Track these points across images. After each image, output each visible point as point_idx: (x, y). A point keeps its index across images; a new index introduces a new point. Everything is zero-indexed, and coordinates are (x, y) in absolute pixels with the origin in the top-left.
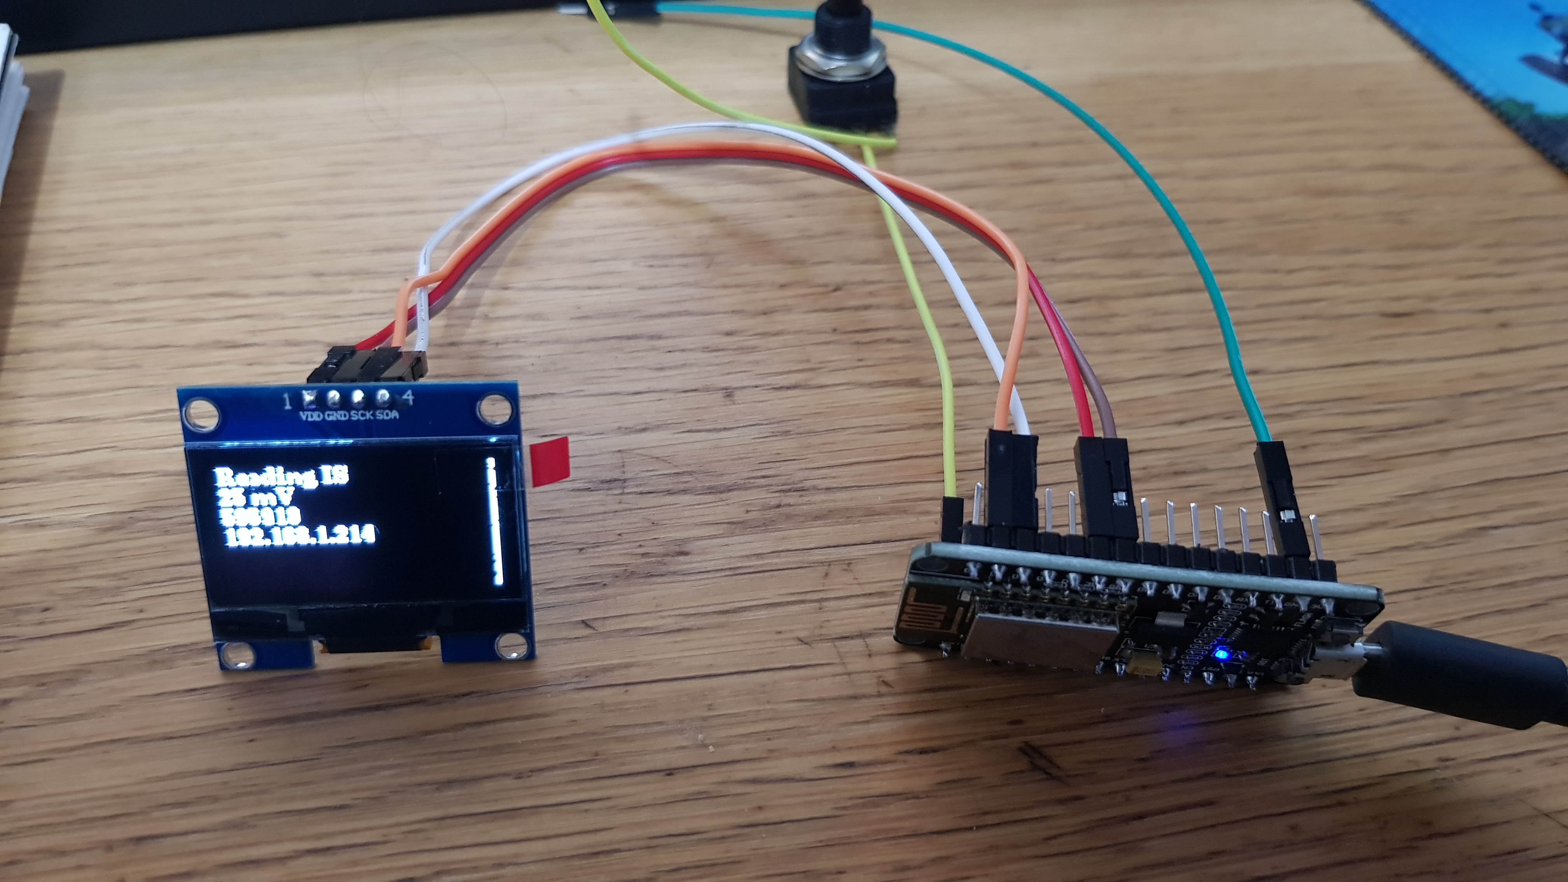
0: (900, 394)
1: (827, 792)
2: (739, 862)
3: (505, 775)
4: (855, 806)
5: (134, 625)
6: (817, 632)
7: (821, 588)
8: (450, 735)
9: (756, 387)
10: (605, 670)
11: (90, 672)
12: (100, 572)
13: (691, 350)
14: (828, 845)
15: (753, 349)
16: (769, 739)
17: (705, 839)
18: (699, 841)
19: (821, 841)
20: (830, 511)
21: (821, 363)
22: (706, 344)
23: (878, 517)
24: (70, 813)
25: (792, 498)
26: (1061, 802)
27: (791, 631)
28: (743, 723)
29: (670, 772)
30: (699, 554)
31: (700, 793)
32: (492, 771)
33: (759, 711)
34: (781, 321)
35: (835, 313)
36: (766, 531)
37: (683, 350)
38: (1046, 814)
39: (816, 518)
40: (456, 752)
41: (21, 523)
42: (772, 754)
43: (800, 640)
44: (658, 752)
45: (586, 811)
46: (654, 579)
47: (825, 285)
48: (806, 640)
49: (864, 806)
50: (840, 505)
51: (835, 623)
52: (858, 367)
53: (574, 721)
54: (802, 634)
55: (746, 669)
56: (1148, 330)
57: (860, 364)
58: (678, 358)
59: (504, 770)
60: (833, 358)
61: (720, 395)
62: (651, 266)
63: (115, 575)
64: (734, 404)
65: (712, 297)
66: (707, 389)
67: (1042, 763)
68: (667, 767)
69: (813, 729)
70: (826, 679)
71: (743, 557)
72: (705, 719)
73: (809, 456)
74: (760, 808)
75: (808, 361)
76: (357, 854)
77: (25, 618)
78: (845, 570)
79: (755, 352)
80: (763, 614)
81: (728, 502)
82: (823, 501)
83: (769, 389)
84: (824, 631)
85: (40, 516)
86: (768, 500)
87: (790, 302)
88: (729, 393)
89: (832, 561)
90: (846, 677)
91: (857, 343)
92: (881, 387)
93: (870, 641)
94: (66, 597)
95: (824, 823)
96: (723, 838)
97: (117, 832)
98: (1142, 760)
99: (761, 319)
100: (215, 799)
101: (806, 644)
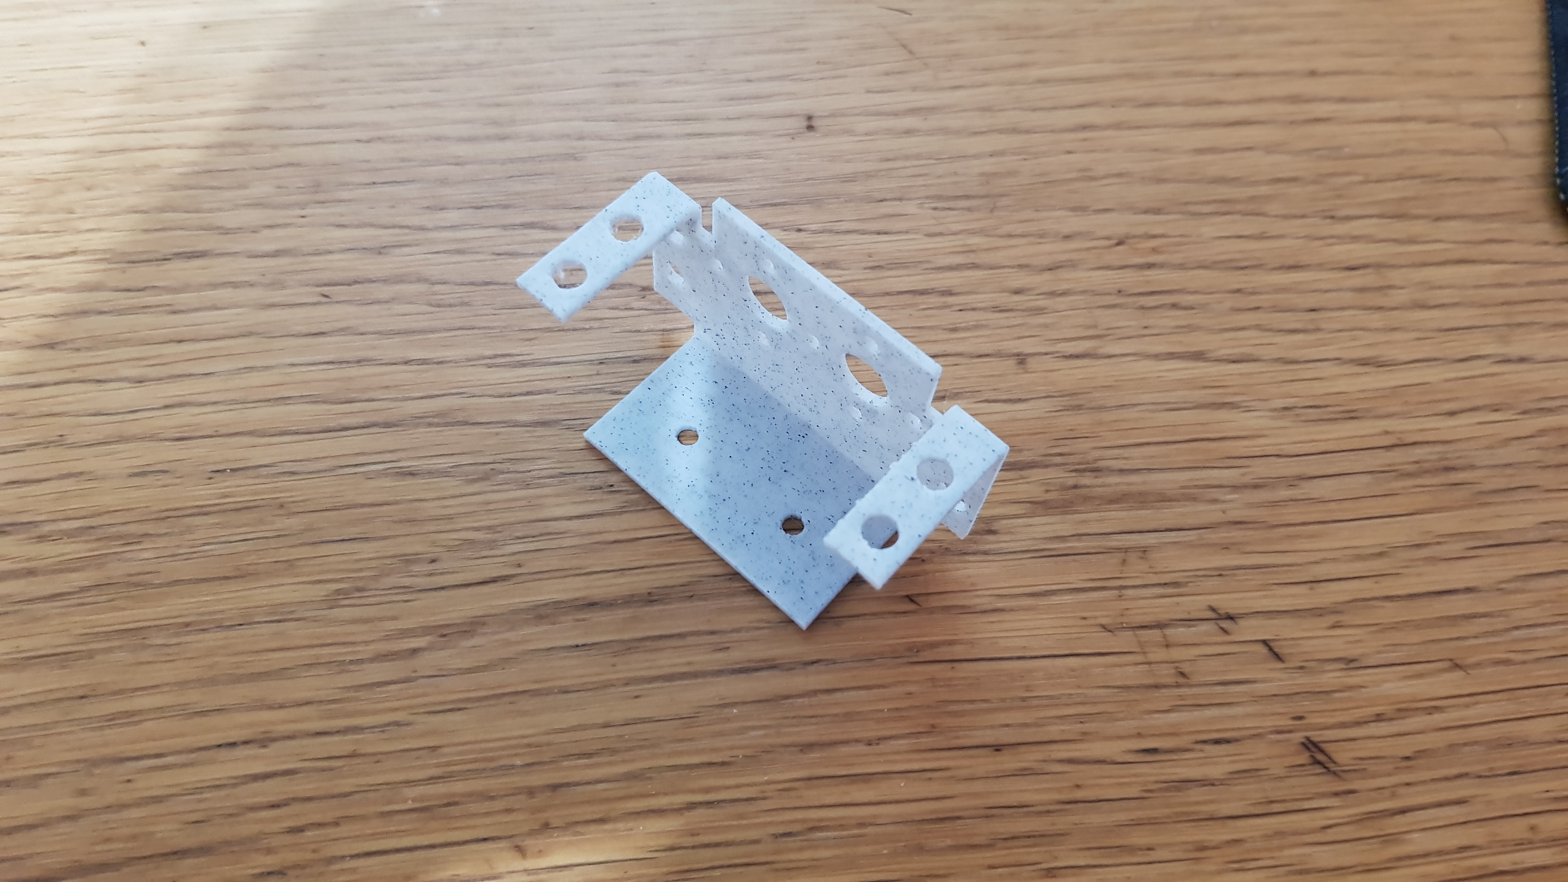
0: (1187, 369)
1: (1135, 775)
2: (1062, 835)
3: (857, 741)
4: (1160, 790)
5: (515, 580)
6: (1120, 620)
7: (1120, 576)
8: (806, 701)
9: (1046, 354)
10: (933, 645)
11: (484, 624)
12: (476, 525)
13: (980, 309)
14: (1138, 823)
15: (1040, 311)
16: (1081, 722)
17: (1033, 812)
18: (1028, 814)
19: (1133, 820)
20: (1124, 495)
21: (1108, 329)
22: (994, 304)
23: (1168, 503)
24: (492, 759)
25: (1087, 480)
26: (1336, 794)
27: (1095, 618)
28: (1057, 705)
29: (998, 748)
30: (1005, 533)
31: (1025, 769)
32: (845, 737)
33: (1071, 695)
34: (1068, 279)
35: (1119, 271)
36: (1066, 513)
37: (974, 309)
38: (1324, 805)
39: (1112, 501)
40: (812, 717)
41: (392, 471)
42: (1085, 737)
43: (1103, 626)
44: (986, 727)
45: (930, 779)
46: (967, 558)
47: (1108, 238)
48: (1109, 628)
49: (1167, 790)
50: (1134, 489)
51: (1134, 611)
52: (1144, 336)
53: (910, 694)
54: (1104, 621)
55: (1056, 653)
56: (1423, 306)
57: (1146, 332)
58: (970, 318)
59: (856, 736)
60: (1120, 324)
61: (1011, 362)
62: (935, 209)
63: (489, 528)
64: (1027, 372)
65: (997, 248)
66: (999, 355)
67: (1320, 757)
68: (996, 743)
69: (1121, 715)
70: (1129, 667)
71: (1045, 538)
72: (1024, 699)
73: (1102, 434)
74: (1078, 786)
75: (1095, 327)
76: (741, 808)
77: (416, 568)
78: (1142, 558)
79: (1043, 314)
80: (1067, 598)
81: (1028, 480)
82: (1117, 484)
83: (1058, 357)
84: (1125, 620)
85: (409, 464)
86: (1065, 479)
87: (1074, 256)
88: (1021, 359)
89: (1129, 548)
90: (1146, 666)
91: (1142, 308)
92: (1168, 359)
93: (1169, 631)
94: (450, 549)
95: (1133, 803)
96: (1048, 812)
97: (536, 779)
98: (1407, 758)
99: (1047, 276)
100: (614, 751)
101: (1109, 631)
